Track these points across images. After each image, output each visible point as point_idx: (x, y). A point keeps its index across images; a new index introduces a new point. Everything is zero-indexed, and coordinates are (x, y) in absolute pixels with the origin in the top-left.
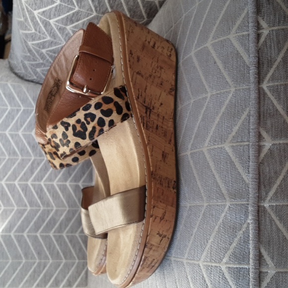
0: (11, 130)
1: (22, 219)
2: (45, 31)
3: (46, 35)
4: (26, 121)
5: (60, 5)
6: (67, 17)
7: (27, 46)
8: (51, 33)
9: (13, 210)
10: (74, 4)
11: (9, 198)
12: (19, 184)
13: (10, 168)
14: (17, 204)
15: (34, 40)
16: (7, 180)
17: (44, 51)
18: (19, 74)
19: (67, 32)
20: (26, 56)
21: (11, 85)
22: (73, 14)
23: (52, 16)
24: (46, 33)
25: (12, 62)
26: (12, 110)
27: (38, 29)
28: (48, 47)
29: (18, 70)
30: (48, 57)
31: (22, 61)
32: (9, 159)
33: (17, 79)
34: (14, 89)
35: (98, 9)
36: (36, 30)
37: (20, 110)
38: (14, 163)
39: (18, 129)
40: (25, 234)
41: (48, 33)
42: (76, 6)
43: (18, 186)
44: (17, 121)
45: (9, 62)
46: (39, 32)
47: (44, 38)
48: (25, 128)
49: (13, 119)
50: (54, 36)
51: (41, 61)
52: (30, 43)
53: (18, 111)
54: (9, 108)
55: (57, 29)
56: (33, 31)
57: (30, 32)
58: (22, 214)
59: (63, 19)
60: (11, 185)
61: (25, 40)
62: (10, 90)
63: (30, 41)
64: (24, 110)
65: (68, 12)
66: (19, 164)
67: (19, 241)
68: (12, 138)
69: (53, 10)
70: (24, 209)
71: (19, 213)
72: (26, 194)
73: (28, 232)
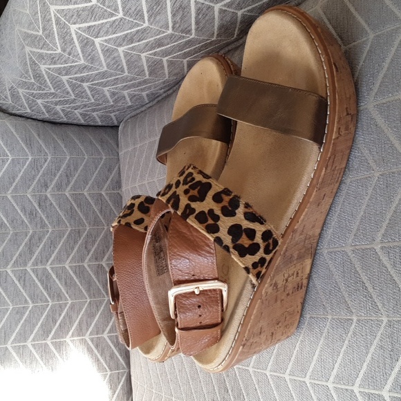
1: (22, 322)
2: (80, 53)
3: (79, 58)
4: (17, 176)
5: (121, 19)
6: (126, 36)
8: (90, 55)
9: (7, 310)
10: (144, 19)
12: (12, 271)
15: (53, 63)
17: (65, 78)
19: (116, 55)
20: (25, 83)
22: (138, 31)
23: (102, 33)
28: (76, 73)
30: (67, 86)
35: (178, 25)
36: (64, 50)
39: (5, 190)
40: (29, 344)
41: (84, 56)
42: (147, 21)
43: (11, 274)
47: (73, 62)
50: (93, 59)
51: (53, 91)
52: (43, 67)
53: (3, 162)
55: (102, 50)
56: (59, 51)
57: (50, 52)
59: (117, 38)
63: (44, 64)
64: (13, 160)
65: (130, 29)
66: (10, 240)
69: (108, 26)
70: (24, 307)
71: (17, 313)
72: (24, 284)
73: (33, 340)
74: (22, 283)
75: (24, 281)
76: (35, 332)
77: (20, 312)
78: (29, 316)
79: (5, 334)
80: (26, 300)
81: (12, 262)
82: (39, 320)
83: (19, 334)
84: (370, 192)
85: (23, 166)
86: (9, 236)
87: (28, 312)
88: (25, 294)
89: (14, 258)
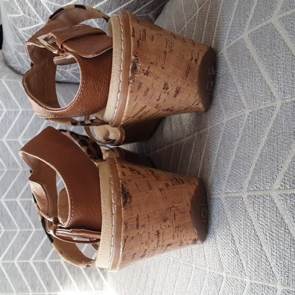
0: (8, 137)
1: (27, 243)
2: (36, 13)
3: (38, 19)
4: (26, 125)
7: (17, 34)
8: (44, 15)
9: (16, 232)
11: (11, 219)
12: (21, 201)
13: (10, 183)
14: (20, 226)
15: (24, 26)
16: (6, 197)
18: (15, 68)
20: (19, 46)
21: (6, 82)
24: (38, 16)
25: (6, 54)
26: (9, 113)
27: (27, 11)
29: (14, 64)
31: (16, 52)
32: (7, 172)
33: (13, 74)
34: (10, 86)
36: (24, 13)
37: (19, 111)
38: (14, 177)
39: (17, 136)
40: (31, 261)
41: (40, 16)
43: (20, 204)
44: (15, 126)
45: (3, 54)
46: (29, 15)
47: (36, 23)
48: (25, 134)
49: (11, 123)
52: (20, 30)
53: (16, 113)
54: (5, 110)
56: (22, 14)
57: (18, 15)
58: (27, 238)
60: (12, 202)
61: (14, 27)
62: (5, 88)
63: (19, 27)
64: (23, 112)
66: (20, 176)
67: (24, 270)
68: (11, 146)
70: (28, 231)
71: (23, 235)
72: (29, 212)
73: (35, 259)
74: (28, 211)
75: (30, 210)
76: (36, 252)
77: (25, 235)
78: (32, 239)
79: (13, 252)
80: (30, 226)
81: (21, 194)
82: (40, 242)
83: (24, 253)
84: (240, 132)
85: (31, 117)
86: (20, 173)
87: (31, 236)
88: (30, 221)
89: (23, 191)
